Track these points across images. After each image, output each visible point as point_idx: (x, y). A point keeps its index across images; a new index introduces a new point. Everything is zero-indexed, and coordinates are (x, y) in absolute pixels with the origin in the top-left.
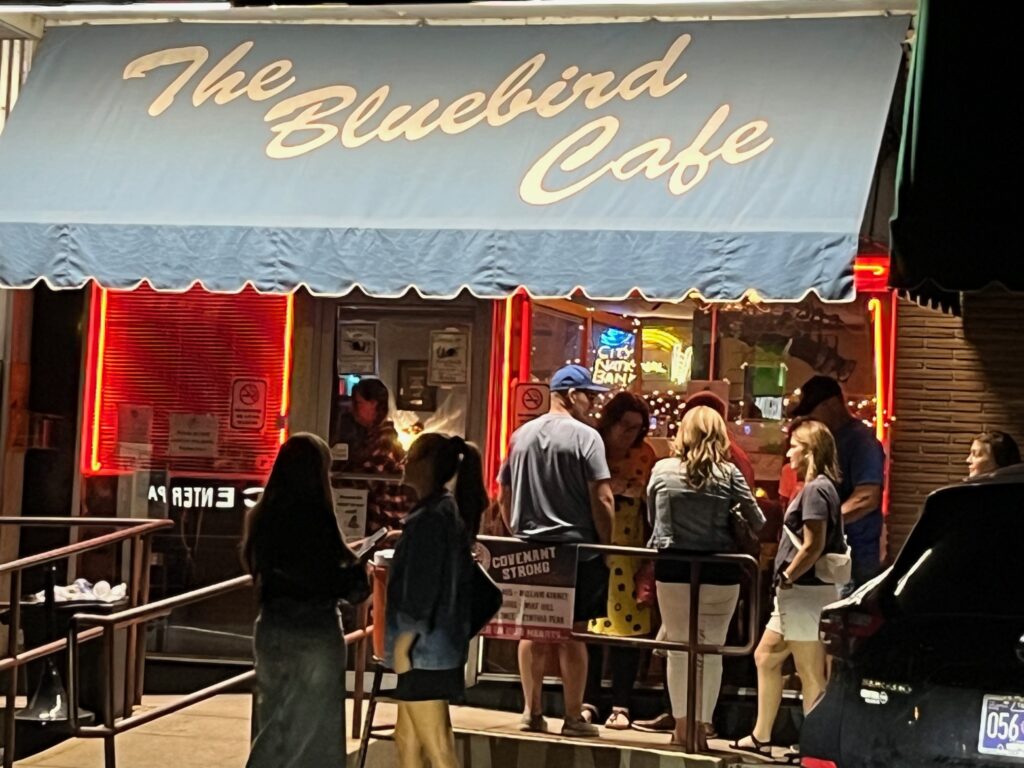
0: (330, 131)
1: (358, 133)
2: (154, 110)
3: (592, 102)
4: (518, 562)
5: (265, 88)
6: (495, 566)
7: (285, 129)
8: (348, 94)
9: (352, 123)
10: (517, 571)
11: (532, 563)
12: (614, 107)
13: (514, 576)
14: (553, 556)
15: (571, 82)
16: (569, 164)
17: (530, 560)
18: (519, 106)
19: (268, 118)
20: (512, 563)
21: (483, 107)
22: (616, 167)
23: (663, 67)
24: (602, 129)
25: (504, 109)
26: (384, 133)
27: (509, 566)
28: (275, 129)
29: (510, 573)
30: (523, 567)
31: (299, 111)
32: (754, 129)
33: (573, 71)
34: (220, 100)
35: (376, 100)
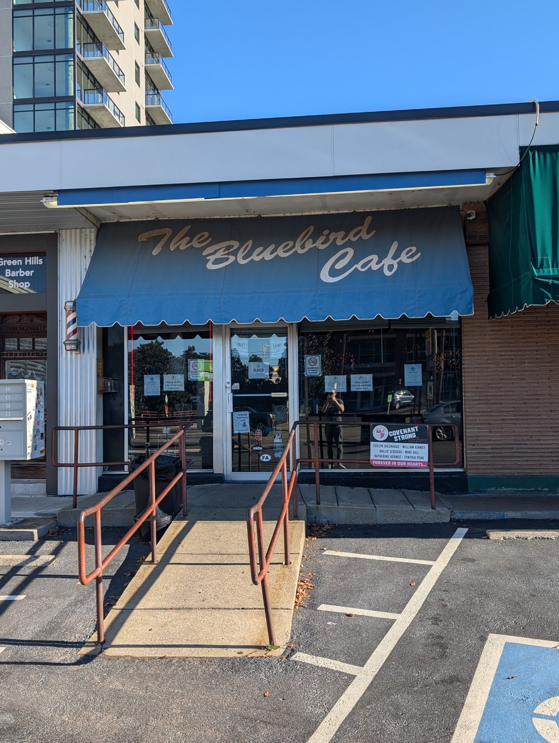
0: (232, 259)
1: (244, 258)
2: (155, 252)
3: (340, 242)
4: (401, 434)
5: (200, 243)
6: (390, 436)
7: (212, 258)
8: (236, 244)
9: (240, 255)
10: (401, 437)
11: (408, 434)
12: (349, 244)
13: (400, 440)
14: (417, 430)
15: (328, 236)
16: (338, 266)
17: (407, 433)
18: (309, 245)
19: (204, 254)
20: (398, 434)
21: (294, 247)
22: (359, 266)
23: (365, 228)
24: (346, 253)
25: (303, 247)
26: (255, 258)
27: (397, 435)
28: (208, 258)
29: (398, 438)
30: (403, 435)
31: (216, 251)
32: (411, 250)
33: (326, 232)
34: (181, 248)
35: (248, 246)
